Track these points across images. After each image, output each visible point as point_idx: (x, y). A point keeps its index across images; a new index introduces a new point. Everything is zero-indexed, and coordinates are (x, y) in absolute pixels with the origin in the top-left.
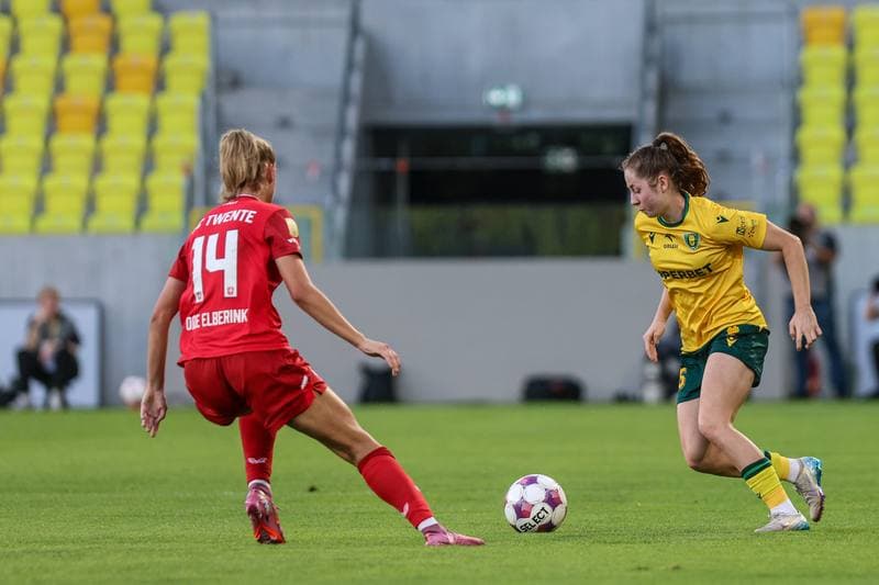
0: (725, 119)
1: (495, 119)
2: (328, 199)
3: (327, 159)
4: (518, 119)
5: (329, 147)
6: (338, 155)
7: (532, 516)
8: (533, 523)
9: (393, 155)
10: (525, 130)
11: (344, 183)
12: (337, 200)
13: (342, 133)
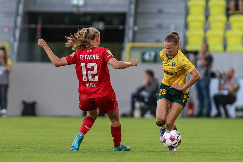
0: (160, 12)
1: (75, 10)
2: (12, 40)
3: (12, 24)
4: (82, 10)
5: (12, 20)
6: (16, 22)
7: (176, 139)
8: (177, 141)
9: (36, 23)
10: (85, 14)
11: (18, 33)
12: (15, 40)
13: (17, 14)
